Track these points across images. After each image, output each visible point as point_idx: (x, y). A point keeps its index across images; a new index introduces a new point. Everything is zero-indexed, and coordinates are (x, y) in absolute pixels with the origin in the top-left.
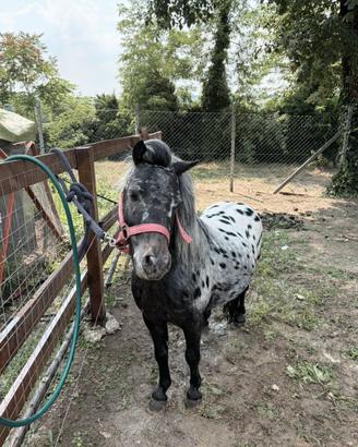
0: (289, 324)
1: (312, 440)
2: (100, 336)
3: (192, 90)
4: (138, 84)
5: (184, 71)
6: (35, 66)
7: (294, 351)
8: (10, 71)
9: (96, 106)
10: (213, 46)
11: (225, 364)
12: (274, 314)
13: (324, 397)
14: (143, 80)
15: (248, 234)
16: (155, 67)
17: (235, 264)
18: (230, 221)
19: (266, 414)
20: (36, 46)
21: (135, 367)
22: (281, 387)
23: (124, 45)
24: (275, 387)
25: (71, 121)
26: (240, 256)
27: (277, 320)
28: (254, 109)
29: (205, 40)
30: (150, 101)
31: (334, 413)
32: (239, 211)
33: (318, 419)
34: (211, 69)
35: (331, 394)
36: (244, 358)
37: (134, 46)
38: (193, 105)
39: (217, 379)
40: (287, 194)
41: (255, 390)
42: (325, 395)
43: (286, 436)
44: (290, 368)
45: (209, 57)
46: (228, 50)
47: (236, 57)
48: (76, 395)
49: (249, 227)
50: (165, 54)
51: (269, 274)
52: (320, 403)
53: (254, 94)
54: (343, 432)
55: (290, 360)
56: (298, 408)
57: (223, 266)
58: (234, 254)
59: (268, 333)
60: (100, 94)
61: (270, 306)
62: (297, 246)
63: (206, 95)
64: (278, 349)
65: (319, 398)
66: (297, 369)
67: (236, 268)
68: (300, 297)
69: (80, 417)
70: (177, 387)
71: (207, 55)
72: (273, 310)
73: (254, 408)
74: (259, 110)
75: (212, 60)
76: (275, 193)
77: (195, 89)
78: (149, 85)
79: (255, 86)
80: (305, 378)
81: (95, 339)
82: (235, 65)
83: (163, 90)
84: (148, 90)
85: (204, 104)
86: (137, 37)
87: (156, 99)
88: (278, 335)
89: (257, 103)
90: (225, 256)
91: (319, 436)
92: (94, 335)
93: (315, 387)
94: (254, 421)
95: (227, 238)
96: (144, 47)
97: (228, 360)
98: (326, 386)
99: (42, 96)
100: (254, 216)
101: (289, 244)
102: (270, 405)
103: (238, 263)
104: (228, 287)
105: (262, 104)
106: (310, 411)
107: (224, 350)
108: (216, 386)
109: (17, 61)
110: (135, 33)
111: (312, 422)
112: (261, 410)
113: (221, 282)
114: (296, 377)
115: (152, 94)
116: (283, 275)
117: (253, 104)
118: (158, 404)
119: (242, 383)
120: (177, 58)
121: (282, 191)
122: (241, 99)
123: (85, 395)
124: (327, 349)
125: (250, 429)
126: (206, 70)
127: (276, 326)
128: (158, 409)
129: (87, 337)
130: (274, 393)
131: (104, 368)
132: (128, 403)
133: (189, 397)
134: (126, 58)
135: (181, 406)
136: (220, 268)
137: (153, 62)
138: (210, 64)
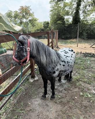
0: (84, 82)
1: (83, 112)
2: (33, 81)
3: (69, 19)
4: (54, 18)
5: (67, 14)
6: (28, 14)
7: (84, 89)
8: (22, 16)
9: (43, 24)
10: (76, 6)
11: (64, 90)
12: (80, 79)
13: (89, 102)
14: (56, 17)
15: (72, 57)
16: (59, 13)
17: (68, 65)
18: (67, 53)
19: (72, 104)
20: (29, 9)
21: (40, 89)
22: (78, 98)
23: (51, 7)
24: (76, 97)
25: (37, 28)
26: (70, 62)
27: (81, 81)
28: (87, 24)
29: (74, 4)
30: (57, 23)
31: (91, 106)
32: (69, 50)
33: (86, 107)
34: (75, 13)
35: (91, 101)
36: (69, 89)
37: (54, 7)
38: (69, 23)
39: (60, 94)
40: (94, 48)
41: (70, 98)
42: (90, 101)
43: (75, 110)
44: (81, 93)
45: (75, 9)
46: (80, 7)
47: (83, 9)
48: (24, 94)
49: (72, 55)
50: (62, 9)
51: (82, 69)
52: (88, 103)
53: (88, 19)
54: (92, 111)
55: (82, 91)
56: (81, 103)
57: (64, 65)
58: (68, 62)
59: (77, 84)
60: (45, 21)
61: (80, 77)
62: (93, 62)
63: (73, 20)
64: (79, 88)
65: (88, 102)
66: (83, 94)
67: (68, 66)
68: (90, 75)
69: (24, 98)
70: (50, 95)
71: (74, 9)
72: (81, 78)
73: (68, 102)
74: (89, 24)
75: (76, 10)
76: (90, 47)
77: (70, 19)
78: (57, 18)
79: (88, 17)
80: (85, 96)
81: (32, 81)
82: (82, 11)
83: (61, 19)
84: (57, 20)
85: (73, 23)
86: (54, 5)
87: (59, 22)
88: (80, 85)
89: (89, 22)
90: (65, 63)
91: (85, 111)
92: (31, 81)
93: (88, 99)
94: (68, 105)
95: (66, 58)
96: (56, 8)
97: (65, 90)
98: (91, 99)
99: (30, 22)
100: (73, 52)
101: (90, 61)
102: (73, 102)
103: (69, 65)
104: (65, 71)
105: (90, 22)
106: (84, 105)
107: (64, 87)
108: (60, 96)
109: (24, 13)
110: (54, 4)
111: (84, 108)
112: (70, 103)
113: (63, 70)
114: (82, 96)
115: (58, 20)
116: (86, 70)
117: (87, 22)
118: (43, 98)
119: (67, 96)
120: (65, 10)
121: (92, 47)
122: (84, 21)
123: (26, 94)
124: (94, 89)
125: (66, 107)
126: (74, 13)
127: (81, 82)
128: (43, 99)
129: (30, 81)
130: (75, 99)
131: (32, 88)
132: (36, 97)
133: (51, 97)
134: (51, 11)
135: (49, 99)
136: (62, 66)
137: (59, 12)
138: (75, 11)
